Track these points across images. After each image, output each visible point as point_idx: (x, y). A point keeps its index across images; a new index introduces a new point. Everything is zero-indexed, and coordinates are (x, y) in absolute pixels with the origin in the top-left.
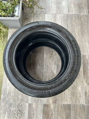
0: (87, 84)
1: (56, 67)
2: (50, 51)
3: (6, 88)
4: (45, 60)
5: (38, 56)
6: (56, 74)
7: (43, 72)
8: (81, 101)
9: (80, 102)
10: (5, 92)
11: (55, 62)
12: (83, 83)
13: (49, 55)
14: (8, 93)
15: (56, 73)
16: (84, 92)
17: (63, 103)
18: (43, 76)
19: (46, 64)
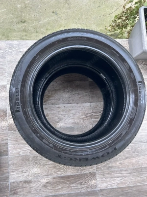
0: (44, 184)
1: (69, 126)
2: (96, 113)
4: (79, 105)
5: (85, 93)
6: (57, 126)
7: (58, 104)
8: (14, 174)
9: (13, 172)
11: (78, 124)
12: (46, 175)
13: (90, 112)
15: (59, 126)
16: (30, 178)
17: (9, 142)
18: (53, 104)
19: (73, 107)
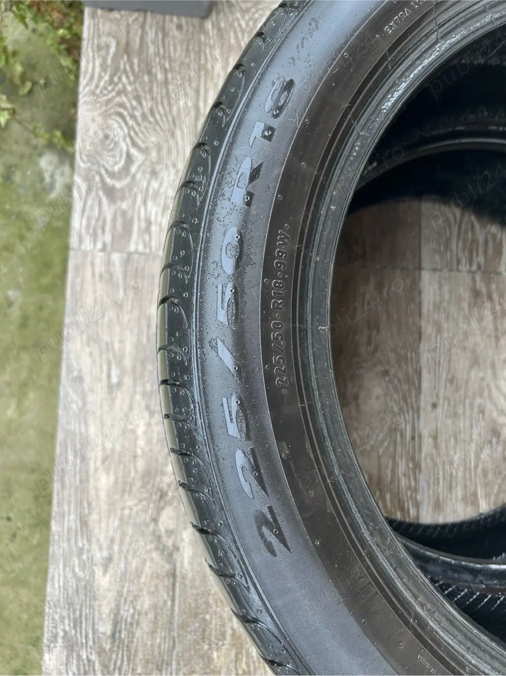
2: (471, 249)
3: (88, 589)
4: (427, 328)
10: (77, 623)
14: (105, 628)
19: (437, 363)
